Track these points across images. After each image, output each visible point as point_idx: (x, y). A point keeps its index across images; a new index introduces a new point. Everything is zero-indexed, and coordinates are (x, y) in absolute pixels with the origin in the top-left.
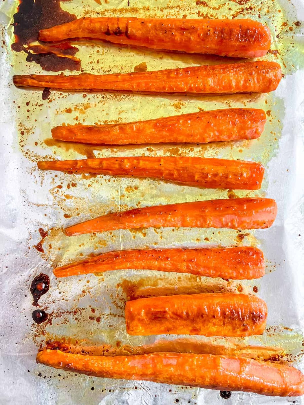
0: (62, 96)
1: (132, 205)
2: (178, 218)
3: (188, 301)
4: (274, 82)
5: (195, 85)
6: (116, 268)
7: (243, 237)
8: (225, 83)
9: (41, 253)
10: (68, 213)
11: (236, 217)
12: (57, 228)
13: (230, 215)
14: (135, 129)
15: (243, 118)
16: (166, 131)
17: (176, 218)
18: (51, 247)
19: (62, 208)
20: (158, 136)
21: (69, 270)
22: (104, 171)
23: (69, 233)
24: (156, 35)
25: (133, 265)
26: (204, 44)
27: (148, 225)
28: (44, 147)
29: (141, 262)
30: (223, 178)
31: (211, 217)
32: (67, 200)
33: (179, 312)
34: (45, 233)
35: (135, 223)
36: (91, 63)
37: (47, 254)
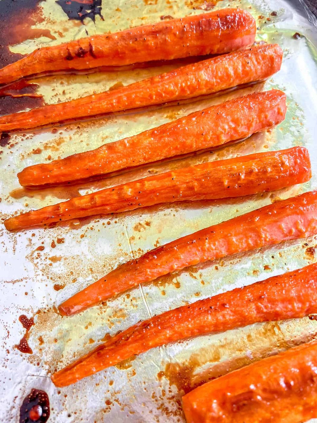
0: (26, 137)
1: (148, 247)
2: (219, 242)
3: (279, 364)
4: (276, 58)
5: (186, 84)
6: (151, 343)
7: (314, 250)
8: (221, 73)
9: (28, 355)
10: (60, 283)
11: (299, 216)
12: (47, 309)
13: (289, 216)
14: (128, 145)
15: (257, 100)
16: (168, 136)
17: (217, 243)
18: (41, 341)
19: (50, 278)
20: (159, 145)
21: (77, 370)
22: (99, 208)
23: (66, 308)
24: (126, 46)
25: (176, 332)
26: (183, 43)
27: (180, 265)
28: (11, 202)
29: (187, 323)
30: (260, 174)
31: (265, 226)
32: (55, 264)
33: (274, 386)
34: (29, 321)
35: (160, 266)
36: (55, 95)
37: (38, 355)
